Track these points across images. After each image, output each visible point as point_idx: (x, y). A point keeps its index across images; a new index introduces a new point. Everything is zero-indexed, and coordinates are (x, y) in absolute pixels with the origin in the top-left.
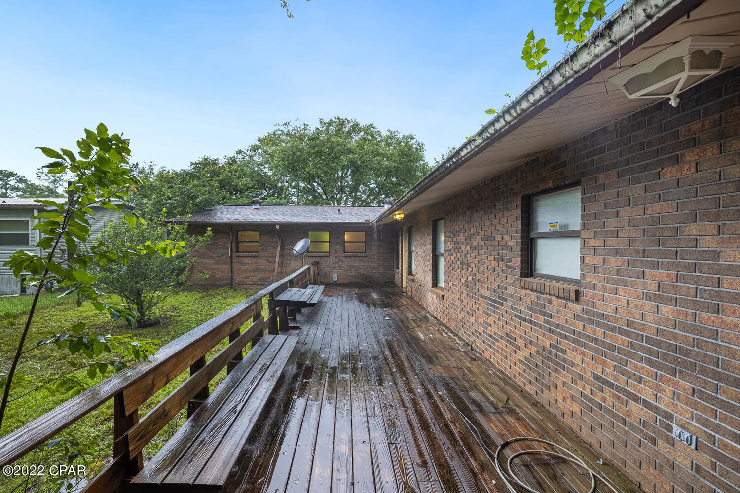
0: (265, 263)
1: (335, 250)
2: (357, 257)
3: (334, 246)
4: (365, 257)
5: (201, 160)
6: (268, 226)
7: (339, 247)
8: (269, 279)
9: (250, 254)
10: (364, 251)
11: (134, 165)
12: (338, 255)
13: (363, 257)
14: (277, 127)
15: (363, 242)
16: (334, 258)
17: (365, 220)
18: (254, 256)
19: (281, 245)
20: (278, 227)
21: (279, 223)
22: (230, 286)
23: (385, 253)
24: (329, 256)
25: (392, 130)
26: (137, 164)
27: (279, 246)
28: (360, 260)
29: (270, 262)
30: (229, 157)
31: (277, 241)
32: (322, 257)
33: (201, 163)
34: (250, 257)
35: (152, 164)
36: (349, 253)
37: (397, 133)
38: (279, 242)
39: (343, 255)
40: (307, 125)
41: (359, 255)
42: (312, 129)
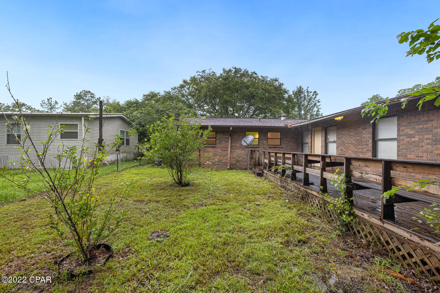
0: (220, 151)
1: (263, 143)
2: (277, 148)
3: (262, 141)
4: (281, 148)
5: (149, 93)
6: (223, 128)
7: (265, 141)
8: (222, 161)
9: (211, 146)
10: (280, 144)
11: (98, 98)
12: (265, 146)
13: (280, 148)
14: (198, 74)
15: (279, 139)
16: (262, 149)
17: (285, 125)
18: (213, 147)
19: (231, 140)
20: (231, 128)
21: (231, 126)
22: (199, 165)
23: (294, 146)
24: (259, 147)
25: (263, 76)
26: (100, 98)
27: (230, 141)
28: (278, 150)
29: (223, 151)
30: (166, 91)
31: (229, 138)
32: (255, 147)
33: (149, 95)
34: (211, 147)
35: (108, 98)
36: (271, 145)
37: (266, 77)
38: (230, 138)
39: (268, 147)
40: (214, 72)
41: (278, 146)
42: (218, 75)
